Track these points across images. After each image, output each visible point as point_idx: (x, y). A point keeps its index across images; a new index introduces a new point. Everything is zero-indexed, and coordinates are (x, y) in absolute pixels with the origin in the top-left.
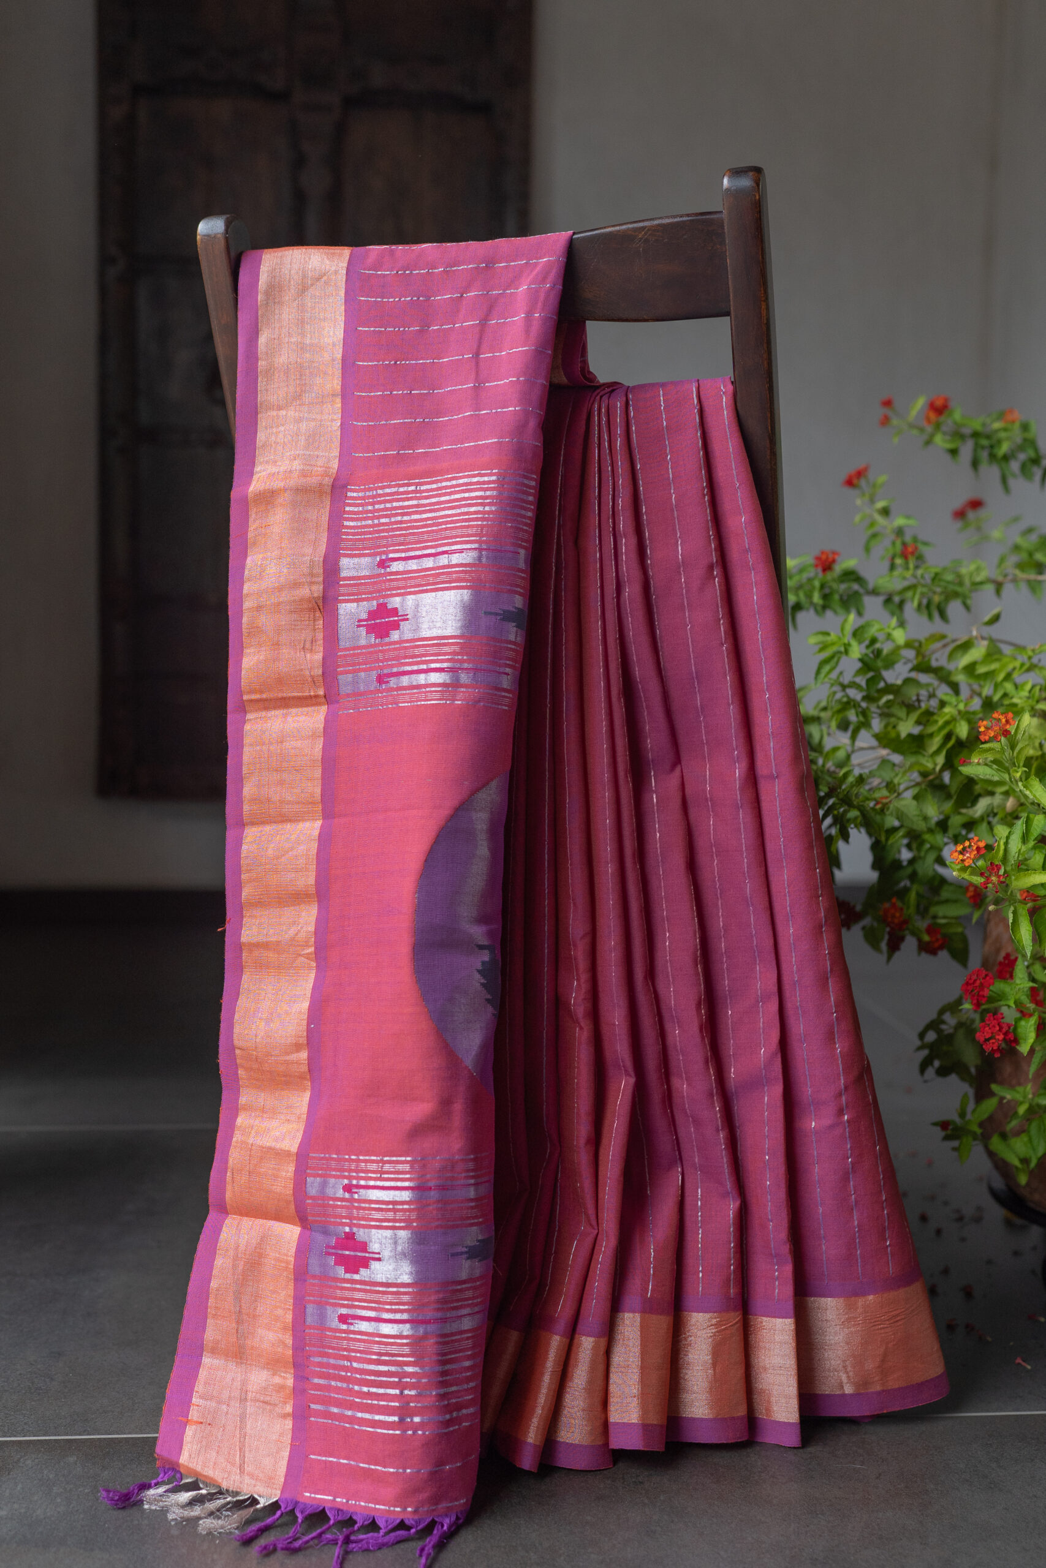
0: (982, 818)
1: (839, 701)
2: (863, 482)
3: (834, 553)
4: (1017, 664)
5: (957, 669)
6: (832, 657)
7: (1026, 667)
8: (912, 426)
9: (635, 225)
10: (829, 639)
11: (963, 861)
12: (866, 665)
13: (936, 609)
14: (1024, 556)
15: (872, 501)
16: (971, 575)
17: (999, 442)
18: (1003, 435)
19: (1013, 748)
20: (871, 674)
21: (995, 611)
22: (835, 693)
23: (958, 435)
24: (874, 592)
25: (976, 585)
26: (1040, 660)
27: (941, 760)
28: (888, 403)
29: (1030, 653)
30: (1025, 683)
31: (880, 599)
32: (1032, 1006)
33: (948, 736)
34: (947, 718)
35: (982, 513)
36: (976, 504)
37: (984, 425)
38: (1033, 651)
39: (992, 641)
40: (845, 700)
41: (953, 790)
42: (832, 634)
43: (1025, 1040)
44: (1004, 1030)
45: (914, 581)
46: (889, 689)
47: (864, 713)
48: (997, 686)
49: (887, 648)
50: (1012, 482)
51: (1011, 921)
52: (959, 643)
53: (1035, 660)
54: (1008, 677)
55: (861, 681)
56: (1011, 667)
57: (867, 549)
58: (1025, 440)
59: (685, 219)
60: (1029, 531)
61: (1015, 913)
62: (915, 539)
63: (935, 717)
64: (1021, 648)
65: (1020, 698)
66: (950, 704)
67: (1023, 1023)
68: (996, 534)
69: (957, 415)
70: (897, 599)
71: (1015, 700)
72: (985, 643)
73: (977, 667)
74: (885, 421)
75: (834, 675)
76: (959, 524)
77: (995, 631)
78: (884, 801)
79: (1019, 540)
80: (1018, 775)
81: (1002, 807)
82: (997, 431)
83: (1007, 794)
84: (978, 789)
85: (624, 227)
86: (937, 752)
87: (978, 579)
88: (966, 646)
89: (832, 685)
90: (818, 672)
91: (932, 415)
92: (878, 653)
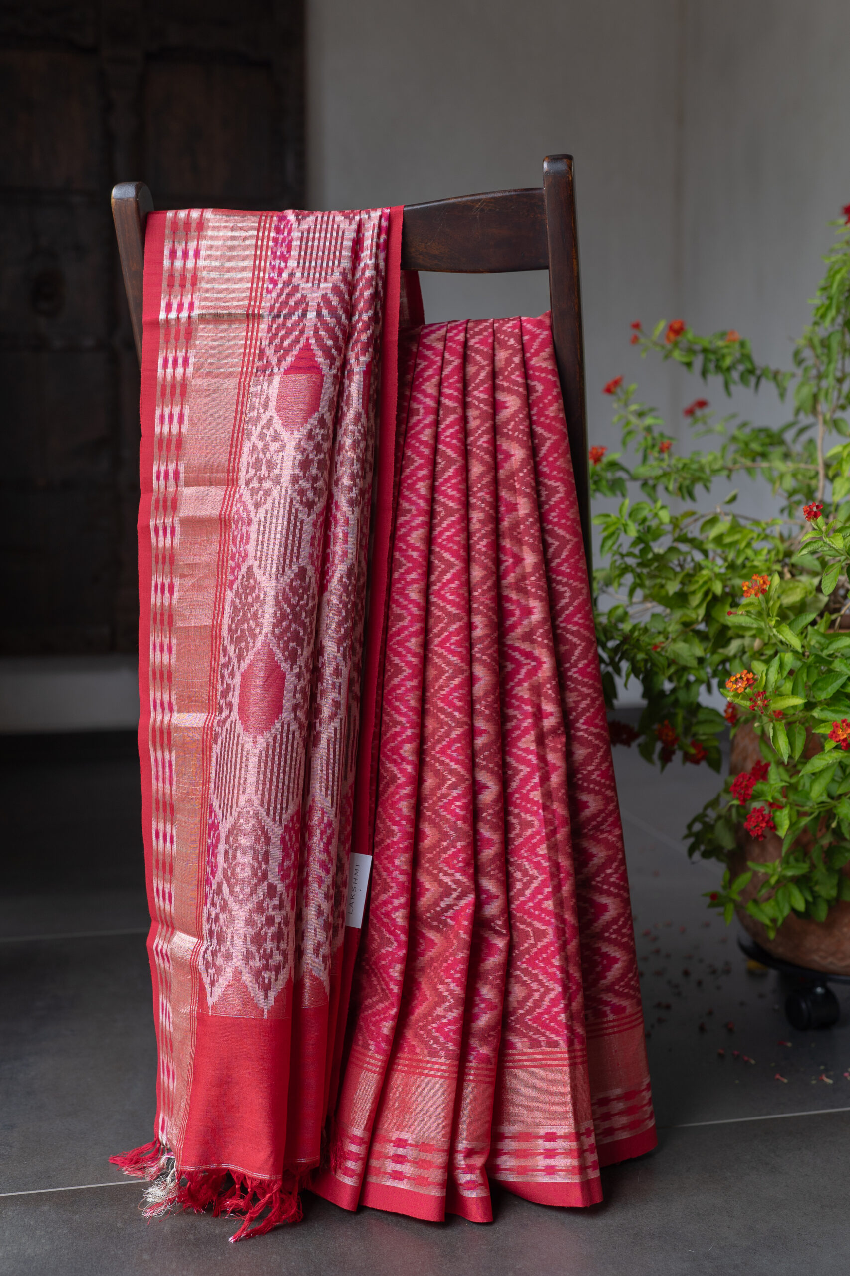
0: (735, 657)
1: (618, 567)
2: (618, 390)
3: (603, 448)
4: (755, 535)
5: (707, 538)
6: (613, 534)
7: (762, 536)
8: (656, 344)
9: (474, 198)
10: (609, 520)
11: (737, 689)
12: (639, 540)
13: (686, 492)
14: (742, 445)
15: (626, 405)
16: (710, 463)
17: (724, 357)
18: (725, 351)
19: (767, 602)
20: (642, 546)
21: (733, 493)
22: (615, 561)
23: (690, 351)
24: (634, 478)
25: (715, 472)
26: (772, 532)
27: (702, 612)
28: (636, 326)
29: (764, 526)
30: (762, 550)
31: (638, 484)
32: (784, 800)
33: (706, 593)
34: (705, 578)
35: (706, 411)
36: (702, 404)
37: (711, 342)
38: (767, 524)
39: (735, 517)
40: (623, 566)
41: (712, 634)
42: (613, 516)
43: (782, 826)
44: (767, 819)
45: (668, 469)
46: (658, 557)
47: (639, 576)
48: (739, 553)
49: (654, 524)
50: (733, 388)
51: (771, 735)
52: (708, 518)
53: (768, 532)
54: (749, 545)
55: (636, 551)
56: (750, 536)
57: (624, 443)
58: (743, 355)
59: (513, 193)
60: (744, 425)
61: (774, 728)
62: (662, 435)
63: (696, 578)
64: (756, 522)
65: (760, 561)
66: (707, 567)
67: (778, 814)
68: (719, 427)
69: (690, 335)
70: (651, 483)
71: (756, 563)
72: (729, 518)
73: (724, 537)
74: (635, 340)
75: (615, 548)
76: (689, 420)
77: (735, 508)
78: (663, 645)
79: (737, 433)
80: (773, 623)
81: (751, 647)
82: (722, 348)
83: (754, 636)
84: (730, 633)
85: (464, 199)
86: (699, 606)
87: (717, 466)
88: (713, 521)
89: (614, 555)
90: (603, 546)
91: (672, 336)
92: (649, 528)
